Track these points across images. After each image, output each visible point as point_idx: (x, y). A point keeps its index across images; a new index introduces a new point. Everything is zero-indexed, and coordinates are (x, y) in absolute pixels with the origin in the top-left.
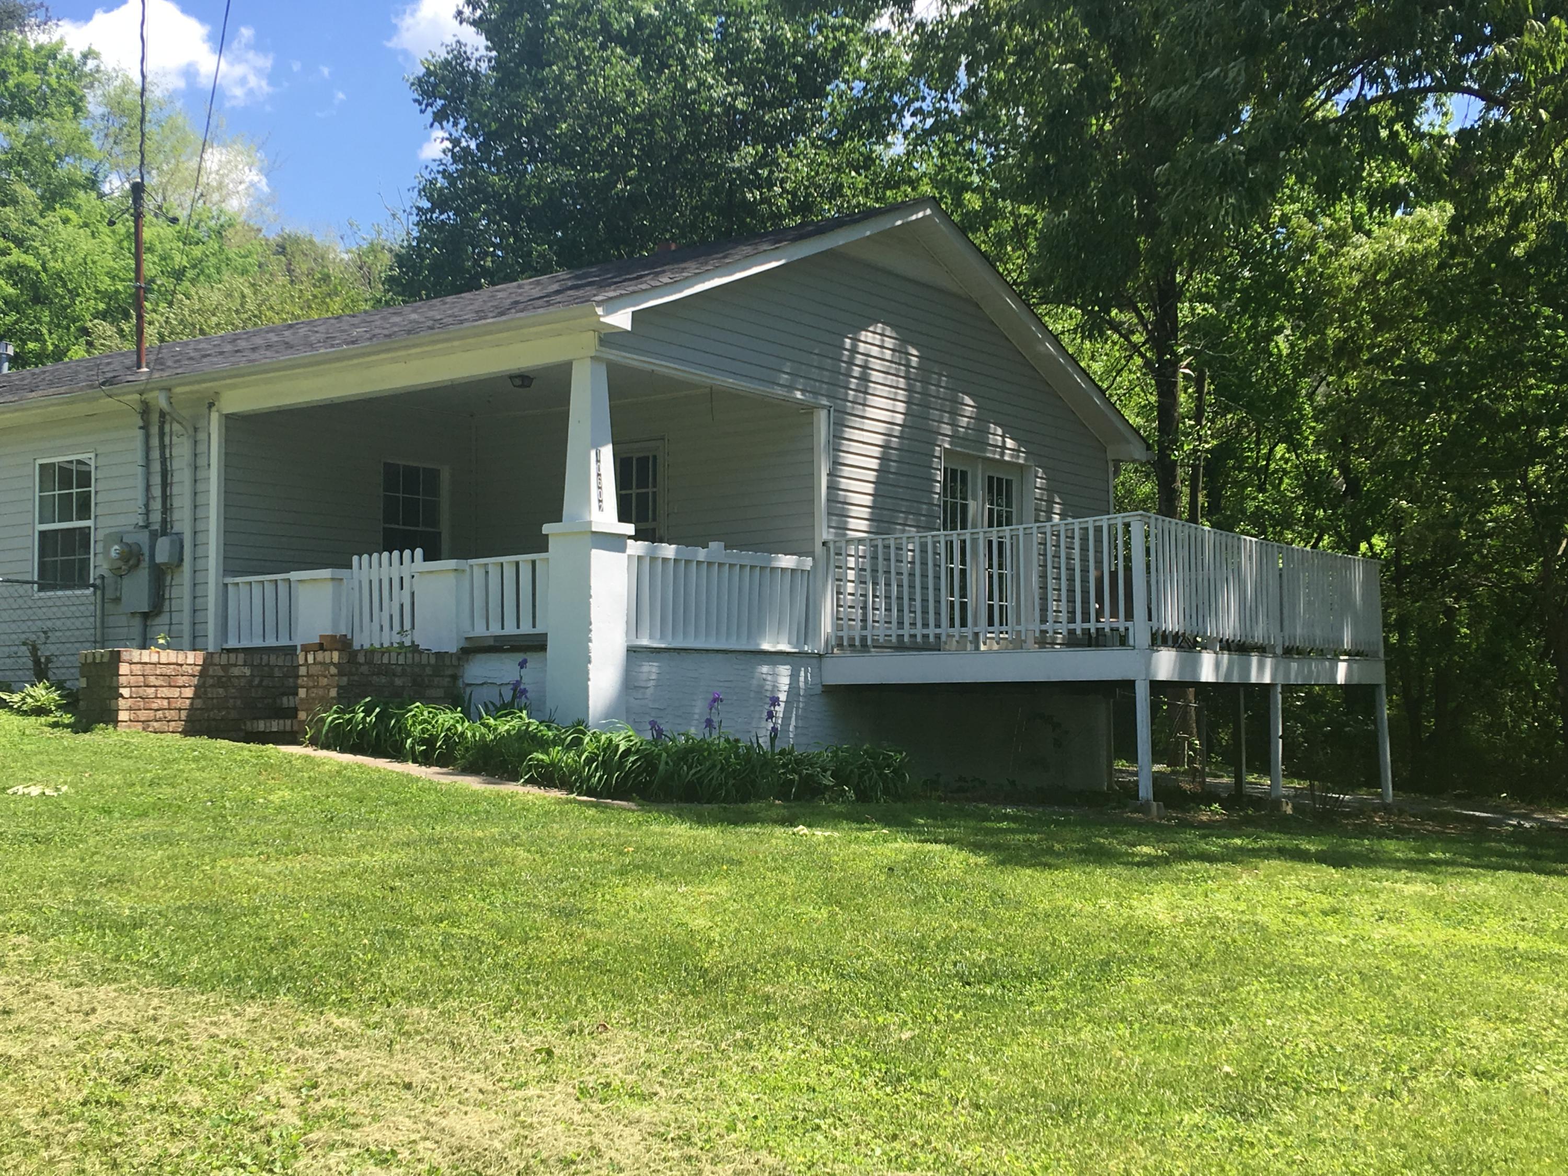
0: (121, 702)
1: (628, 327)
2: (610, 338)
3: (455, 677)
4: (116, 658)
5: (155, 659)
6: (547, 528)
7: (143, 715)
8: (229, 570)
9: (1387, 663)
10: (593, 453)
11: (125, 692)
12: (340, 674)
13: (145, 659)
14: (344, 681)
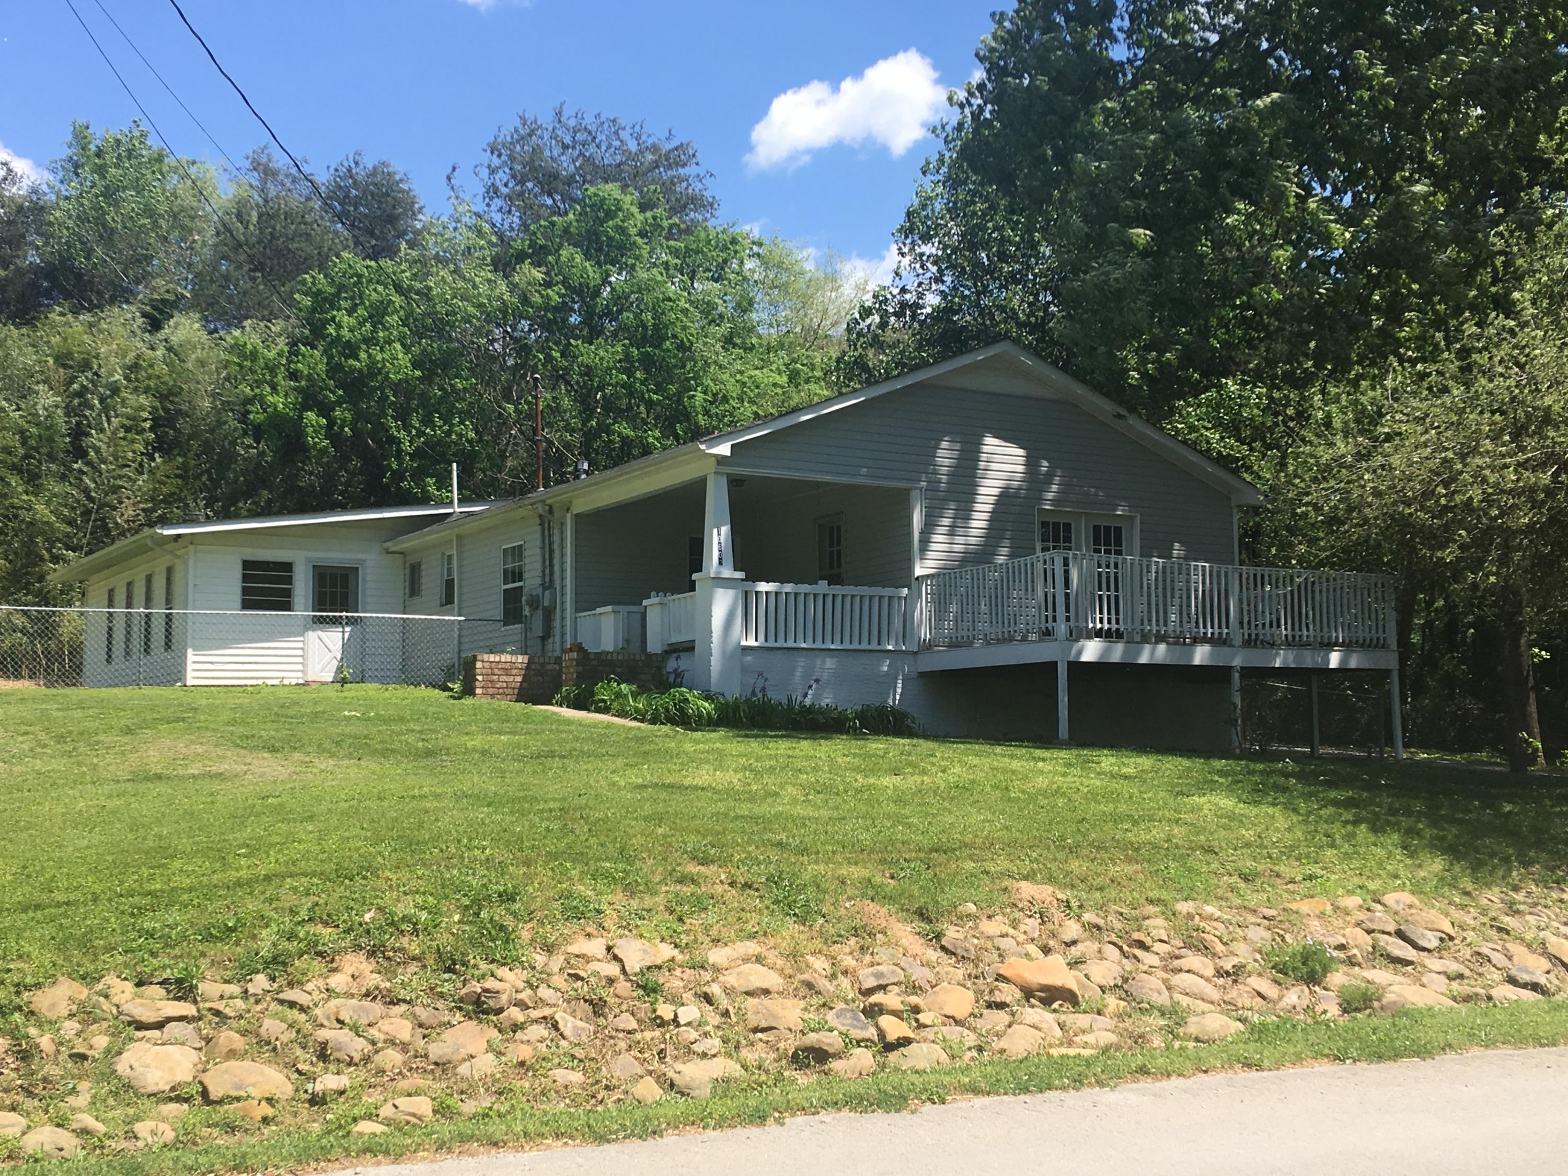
0: (477, 683)
1: (729, 454)
2: (721, 460)
3: (659, 669)
4: (475, 659)
5: (497, 659)
6: (695, 576)
7: (491, 691)
8: (578, 610)
9: (1400, 653)
10: (715, 531)
11: (480, 678)
12: (578, 665)
13: (492, 659)
14: (581, 669)
